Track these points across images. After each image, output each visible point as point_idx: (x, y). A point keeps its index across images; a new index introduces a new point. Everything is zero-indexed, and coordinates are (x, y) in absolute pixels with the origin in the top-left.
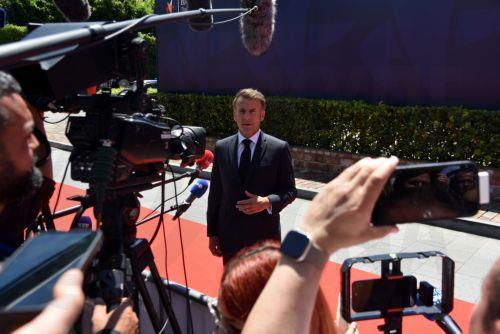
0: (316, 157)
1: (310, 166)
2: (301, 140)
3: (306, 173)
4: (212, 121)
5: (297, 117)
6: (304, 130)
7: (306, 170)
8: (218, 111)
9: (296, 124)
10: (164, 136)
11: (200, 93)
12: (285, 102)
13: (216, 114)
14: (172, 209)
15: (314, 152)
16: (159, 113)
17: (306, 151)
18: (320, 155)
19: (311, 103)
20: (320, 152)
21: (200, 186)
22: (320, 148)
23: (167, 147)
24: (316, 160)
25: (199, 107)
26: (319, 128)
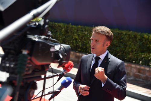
0: (139, 71)
1: (135, 76)
2: (130, 58)
3: (132, 80)
4: (74, 41)
5: (128, 43)
6: (132, 52)
7: (132, 78)
8: (79, 35)
9: (128, 48)
10: (52, 50)
11: (68, 24)
12: (121, 33)
13: (77, 37)
14: (49, 93)
15: (138, 67)
16: (49, 36)
17: (133, 66)
18: (142, 70)
19: (139, 35)
20: (142, 67)
21: (67, 81)
22: (142, 64)
23: (52, 56)
24: (139, 72)
25: (67, 31)
26: (143, 52)
